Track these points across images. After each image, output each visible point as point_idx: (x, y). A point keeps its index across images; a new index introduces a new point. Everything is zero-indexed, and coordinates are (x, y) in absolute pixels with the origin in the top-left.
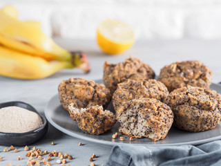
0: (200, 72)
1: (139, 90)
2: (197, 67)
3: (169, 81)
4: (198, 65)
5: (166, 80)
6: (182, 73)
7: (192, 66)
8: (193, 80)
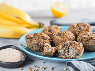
0: (87, 28)
1: (65, 36)
2: (86, 26)
3: (72, 30)
4: (87, 25)
5: (71, 30)
6: (78, 28)
7: (84, 25)
8: (83, 31)
